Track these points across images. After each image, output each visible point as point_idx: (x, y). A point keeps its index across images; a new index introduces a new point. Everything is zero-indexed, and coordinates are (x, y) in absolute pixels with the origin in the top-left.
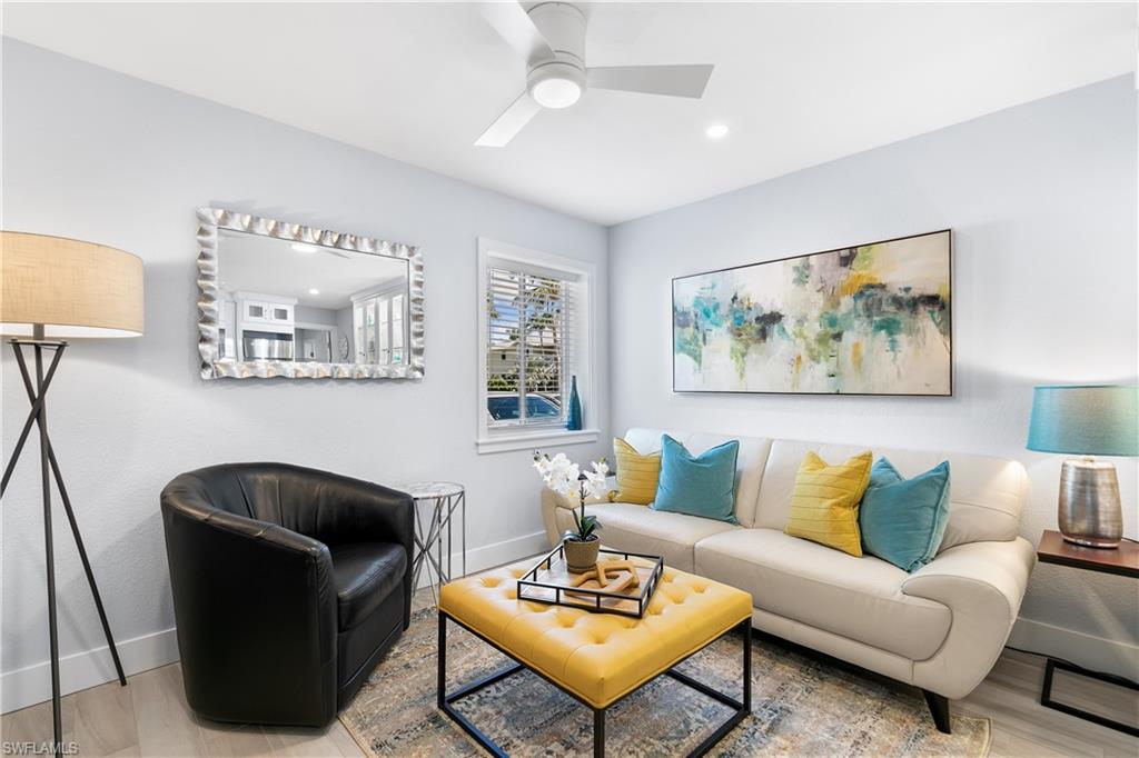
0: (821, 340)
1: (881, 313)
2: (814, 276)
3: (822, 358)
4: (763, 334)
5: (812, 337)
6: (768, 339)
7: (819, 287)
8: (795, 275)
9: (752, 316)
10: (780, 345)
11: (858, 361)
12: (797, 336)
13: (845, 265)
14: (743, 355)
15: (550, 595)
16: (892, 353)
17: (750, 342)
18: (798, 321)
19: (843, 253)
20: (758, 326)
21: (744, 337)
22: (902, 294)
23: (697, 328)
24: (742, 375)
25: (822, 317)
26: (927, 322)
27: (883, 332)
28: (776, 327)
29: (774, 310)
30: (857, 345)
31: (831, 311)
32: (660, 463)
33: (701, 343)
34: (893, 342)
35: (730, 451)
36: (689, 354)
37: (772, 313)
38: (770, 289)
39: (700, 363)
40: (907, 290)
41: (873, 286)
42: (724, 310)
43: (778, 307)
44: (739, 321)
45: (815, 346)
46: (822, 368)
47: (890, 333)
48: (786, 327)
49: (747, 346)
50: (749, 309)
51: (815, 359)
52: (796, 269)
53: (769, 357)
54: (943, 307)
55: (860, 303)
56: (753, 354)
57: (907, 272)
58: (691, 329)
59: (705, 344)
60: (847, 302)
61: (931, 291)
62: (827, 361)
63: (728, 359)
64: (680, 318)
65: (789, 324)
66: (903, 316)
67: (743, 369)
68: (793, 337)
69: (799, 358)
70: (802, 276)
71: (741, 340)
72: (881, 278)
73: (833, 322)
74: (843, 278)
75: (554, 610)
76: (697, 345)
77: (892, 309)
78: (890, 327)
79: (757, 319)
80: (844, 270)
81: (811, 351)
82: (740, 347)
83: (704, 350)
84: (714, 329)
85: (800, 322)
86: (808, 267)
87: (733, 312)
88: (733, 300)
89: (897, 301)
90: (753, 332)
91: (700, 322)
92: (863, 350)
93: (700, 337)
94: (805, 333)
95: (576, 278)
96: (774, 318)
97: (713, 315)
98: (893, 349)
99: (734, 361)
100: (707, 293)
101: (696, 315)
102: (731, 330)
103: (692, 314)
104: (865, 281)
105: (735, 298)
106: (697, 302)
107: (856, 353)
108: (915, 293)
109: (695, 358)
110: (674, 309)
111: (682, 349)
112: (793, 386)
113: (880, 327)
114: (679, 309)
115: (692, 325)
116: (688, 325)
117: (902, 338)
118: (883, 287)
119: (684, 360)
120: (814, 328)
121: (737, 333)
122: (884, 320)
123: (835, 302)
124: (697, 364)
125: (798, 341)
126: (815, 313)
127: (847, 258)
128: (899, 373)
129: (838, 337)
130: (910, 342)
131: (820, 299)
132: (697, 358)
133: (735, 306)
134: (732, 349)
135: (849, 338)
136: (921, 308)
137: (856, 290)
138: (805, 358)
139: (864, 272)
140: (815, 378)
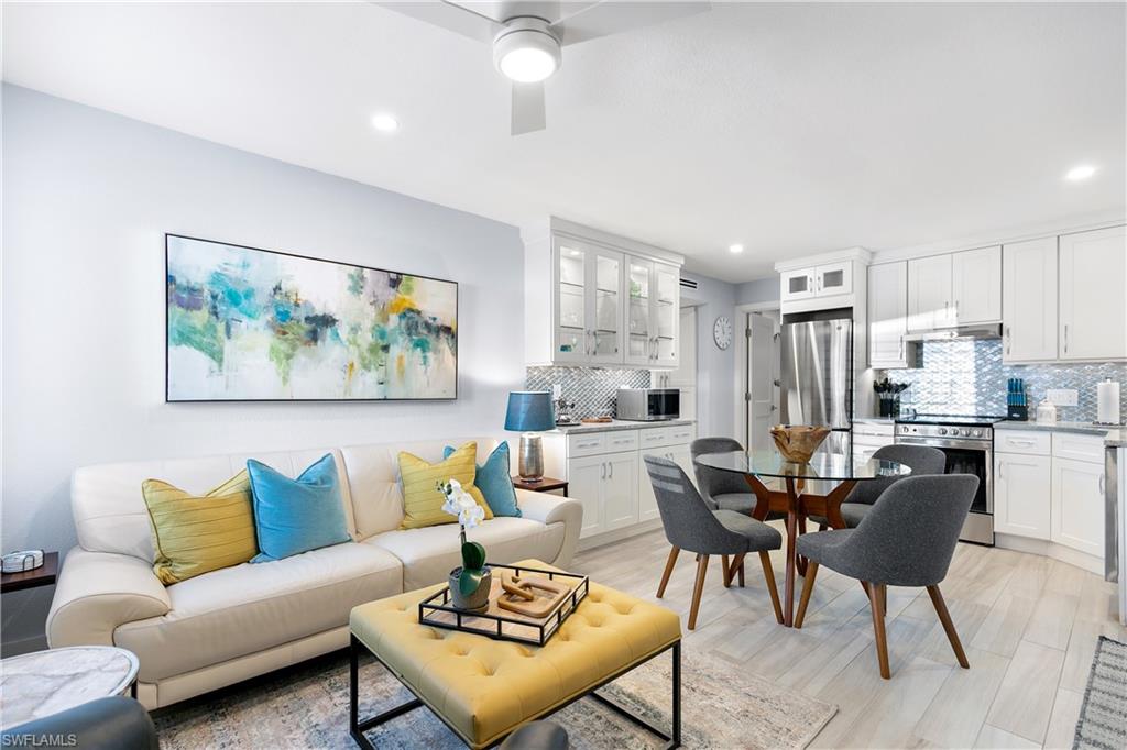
0: (372, 350)
1: (418, 334)
2: (368, 289)
3: (373, 367)
4: (314, 337)
5: (365, 346)
6: (319, 343)
7: (372, 300)
8: (349, 282)
9: (301, 314)
10: (333, 351)
11: (402, 372)
12: (350, 343)
13: (393, 287)
14: (289, 357)
16: (423, 367)
17: (298, 342)
18: (352, 329)
19: (393, 276)
20: (308, 327)
21: (290, 336)
22: (431, 321)
23: (216, 314)
24: (285, 380)
25: (373, 328)
26: (444, 344)
27: (419, 349)
28: (329, 331)
29: (327, 312)
30: (401, 358)
31: (382, 325)
33: (222, 335)
34: (425, 357)
36: (199, 348)
37: (324, 316)
38: (322, 289)
39: (220, 361)
40: (434, 319)
41: (412, 311)
42: (261, 299)
43: (332, 309)
44: (284, 316)
45: (367, 354)
46: (372, 376)
47: (424, 351)
48: (339, 331)
49: (294, 348)
50: (297, 305)
51: (366, 367)
52: (351, 276)
53: (320, 362)
54: (453, 337)
55: (403, 322)
56: (301, 357)
57: (433, 303)
58: (202, 315)
59: (229, 338)
60: (394, 319)
61: (447, 324)
62: (377, 369)
63: (266, 360)
64: (178, 293)
65: (343, 331)
66: (431, 338)
67: (288, 374)
68: (347, 344)
69: (352, 365)
70: (357, 286)
71: (286, 340)
72: (418, 306)
73: (382, 335)
74: (391, 298)
76: (215, 338)
77: (425, 332)
78: (422, 345)
79: (307, 319)
80: (393, 291)
81: (363, 359)
82: (284, 347)
83: (228, 346)
84: (245, 320)
85: (355, 329)
86: (362, 278)
87: (275, 304)
88: (275, 290)
89: (427, 325)
90: (302, 332)
91: (221, 308)
92: (405, 362)
93: (221, 327)
94: (359, 341)
96: (327, 321)
97: (244, 302)
98: (425, 363)
99: (273, 363)
100: (234, 272)
101: (214, 297)
102: (271, 326)
103: (206, 293)
104: (407, 305)
105: (277, 289)
106: (217, 278)
107: (400, 364)
108: (439, 322)
109: (212, 356)
110: (169, 279)
111: (185, 338)
112: (345, 393)
113: (417, 345)
114: (180, 281)
115: (205, 309)
116: (200, 308)
117: (430, 355)
118: (419, 313)
119: (191, 355)
120: (367, 338)
121: (280, 330)
122: (419, 340)
123: (386, 320)
124: (215, 365)
125: (352, 348)
126: (367, 324)
127: (395, 281)
128: (428, 383)
129: (386, 348)
130: (435, 359)
131: (372, 312)
132: (217, 356)
133: (278, 298)
134: (272, 348)
135: (395, 351)
136: (442, 335)
137: (401, 311)
138: (357, 365)
139: (407, 297)
140: (366, 385)
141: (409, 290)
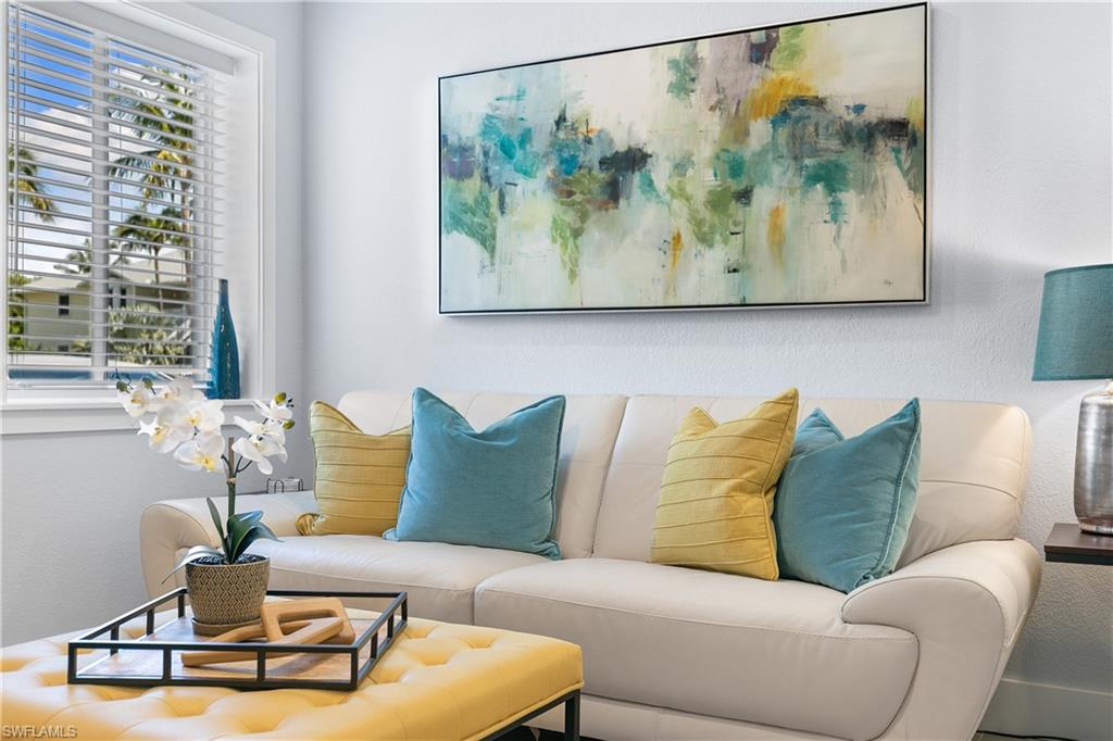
0: (717, 202)
1: (815, 152)
2: (705, 81)
3: (718, 237)
4: (614, 193)
5: (700, 196)
6: (622, 202)
7: (714, 99)
8: (670, 77)
9: (593, 156)
10: (644, 214)
11: (779, 242)
12: (673, 195)
13: (758, 60)
14: (577, 233)
15: (151, 665)
16: (834, 227)
17: (589, 207)
18: (677, 166)
19: (757, 37)
20: (604, 176)
21: (578, 197)
22: (851, 117)
23: (487, 179)
24: (573, 274)
25: (718, 157)
26: (889, 169)
27: (819, 187)
28: (637, 178)
29: (633, 144)
30: (776, 213)
31: (733, 148)
32: (408, 448)
33: (495, 209)
34: (836, 205)
35: (548, 417)
36: (472, 233)
37: (630, 149)
38: (626, 102)
39: (493, 251)
40: (859, 109)
41: (803, 102)
42: (539, 144)
43: (641, 138)
44: (569, 164)
45: (705, 214)
46: (716, 258)
47: (831, 189)
48: (654, 176)
49: (583, 217)
50: (588, 141)
51: (705, 239)
52: (674, 64)
53: (624, 235)
54: (913, 142)
55: (783, 133)
56: (594, 233)
57: (859, 71)
58: (474, 184)
59: (503, 213)
60: (760, 130)
61: (896, 112)
62: (726, 242)
63: (548, 242)
64: (454, 160)
65: (660, 173)
66: (852, 157)
67: (575, 262)
68: (668, 197)
69: (677, 238)
70: (684, 79)
71: (572, 205)
72: (819, 88)
73: (736, 168)
74: (755, 85)
75: (157, 694)
76: (487, 215)
77: (833, 144)
78: (829, 177)
79: (603, 162)
80: (757, 69)
81: (698, 223)
82: (570, 217)
83: (502, 225)
84: (520, 180)
85: (681, 167)
86: (694, 61)
87: (557, 146)
88: (558, 123)
89: (842, 129)
90: (595, 187)
91: (494, 168)
92: (787, 220)
93: (494, 198)
94: (689, 189)
95: (232, 64)
96: (634, 159)
97: (519, 154)
98: (835, 219)
99: (557, 246)
100: (508, 109)
101: (486, 154)
102: (552, 185)
103: (478, 151)
104: (791, 92)
105: (561, 120)
106: (489, 125)
107: (775, 228)
108: (871, 115)
109: (483, 243)
110: (442, 140)
111: (458, 223)
112: (666, 293)
113: (814, 179)
114: (452, 139)
115: (477, 174)
116: (470, 175)
117: (849, 197)
118: (820, 103)
119: (462, 245)
120: (704, 179)
121: (564, 188)
122: (821, 166)
123: (739, 132)
124: (486, 255)
125: (677, 204)
126: (705, 152)
127: (762, 46)
128: (844, 262)
129: (745, 196)
130: (862, 207)
131: (713, 125)
132: (487, 241)
133: (561, 135)
134: (555, 221)
135: (764, 198)
136: (880, 143)
137: (777, 108)
138: (687, 237)
139: (788, 75)
140: (705, 276)
141: (795, 53)
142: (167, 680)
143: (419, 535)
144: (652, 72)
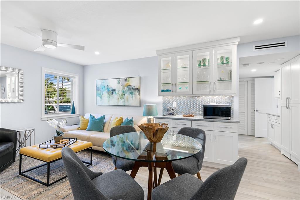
0: (122, 95)
2: (121, 83)
5: (120, 94)
6: (113, 94)
7: (122, 85)
8: (118, 82)
10: (116, 96)
11: (127, 99)
14: (109, 97)
19: (125, 79)
20: (112, 92)
21: (109, 94)
22: (133, 87)
24: (109, 102)
26: (137, 92)
27: (131, 94)
28: (115, 92)
30: (127, 96)
31: (123, 90)
32: (89, 121)
33: (101, 94)
34: (132, 96)
35: (103, 117)
36: (99, 97)
38: (114, 84)
39: (101, 99)
40: (134, 87)
41: (129, 86)
42: (106, 88)
43: (115, 88)
44: (108, 90)
45: (121, 96)
46: (122, 101)
47: (132, 95)
49: (110, 96)
50: (110, 88)
51: (121, 99)
52: (118, 81)
53: (114, 98)
54: (139, 90)
55: (128, 89)
56: (111, 97)
57: (134, 83)
58: (100, 91)
60: (126, 88)
61: (137, 88)
62: (123, 99)
63: (106, 98)
64: (98, 89)
65: (117, 91)
66: (134, 91)
67: (109, 100)
69: (118, 98)
72: (131, 84)
73: (124, 92)
74: (125, 83)
77: (132, 90)
78: (132, 93)
79: (112, 90)
80: (125, 82)
81: (120, 97)
82: (109, 96)
83: (102, 96)
84: (104, 92)
85: (119, 91)
86: (120, 80)
87: (107, 88)
89: (133, 88)
92: (128, 97)
93: (101, 93)
94: (119, 94)
95: (74, 78)
96: (114, 90)
97: (104, 89)
98: (132, 97)
100: (103, 84)
102: (107, 92)
103: (100, 88)
105: (108, 85)
106: (101, 86)
107: (127, 98)
108: (135, 87)
109: (100, 98)
111: (98, 96)
112: (117, 104)
113: (130, 93)
114: (97, 87)
115: (100, 90)
117: (133, 95)
118: (131, 86)
119: (98, 98)
120: (121, 93)
123: (124, 88)
125: (118, 95)
126: (121, 90)
128: (133, 102)
129: (124, 95)
130: (135, 96)
131: (121, 87)
132: (101, 98)
133: (108, 87)
134: (107, 96)
135: (126, 95)
136: (136, 90)
137: (127, 86)
138: (119, 99)
139: (128, 83)
140: (121, 103)
141: (129, 81)
142: (48, 148)
143: (89, 130)
144: (116, 81)
